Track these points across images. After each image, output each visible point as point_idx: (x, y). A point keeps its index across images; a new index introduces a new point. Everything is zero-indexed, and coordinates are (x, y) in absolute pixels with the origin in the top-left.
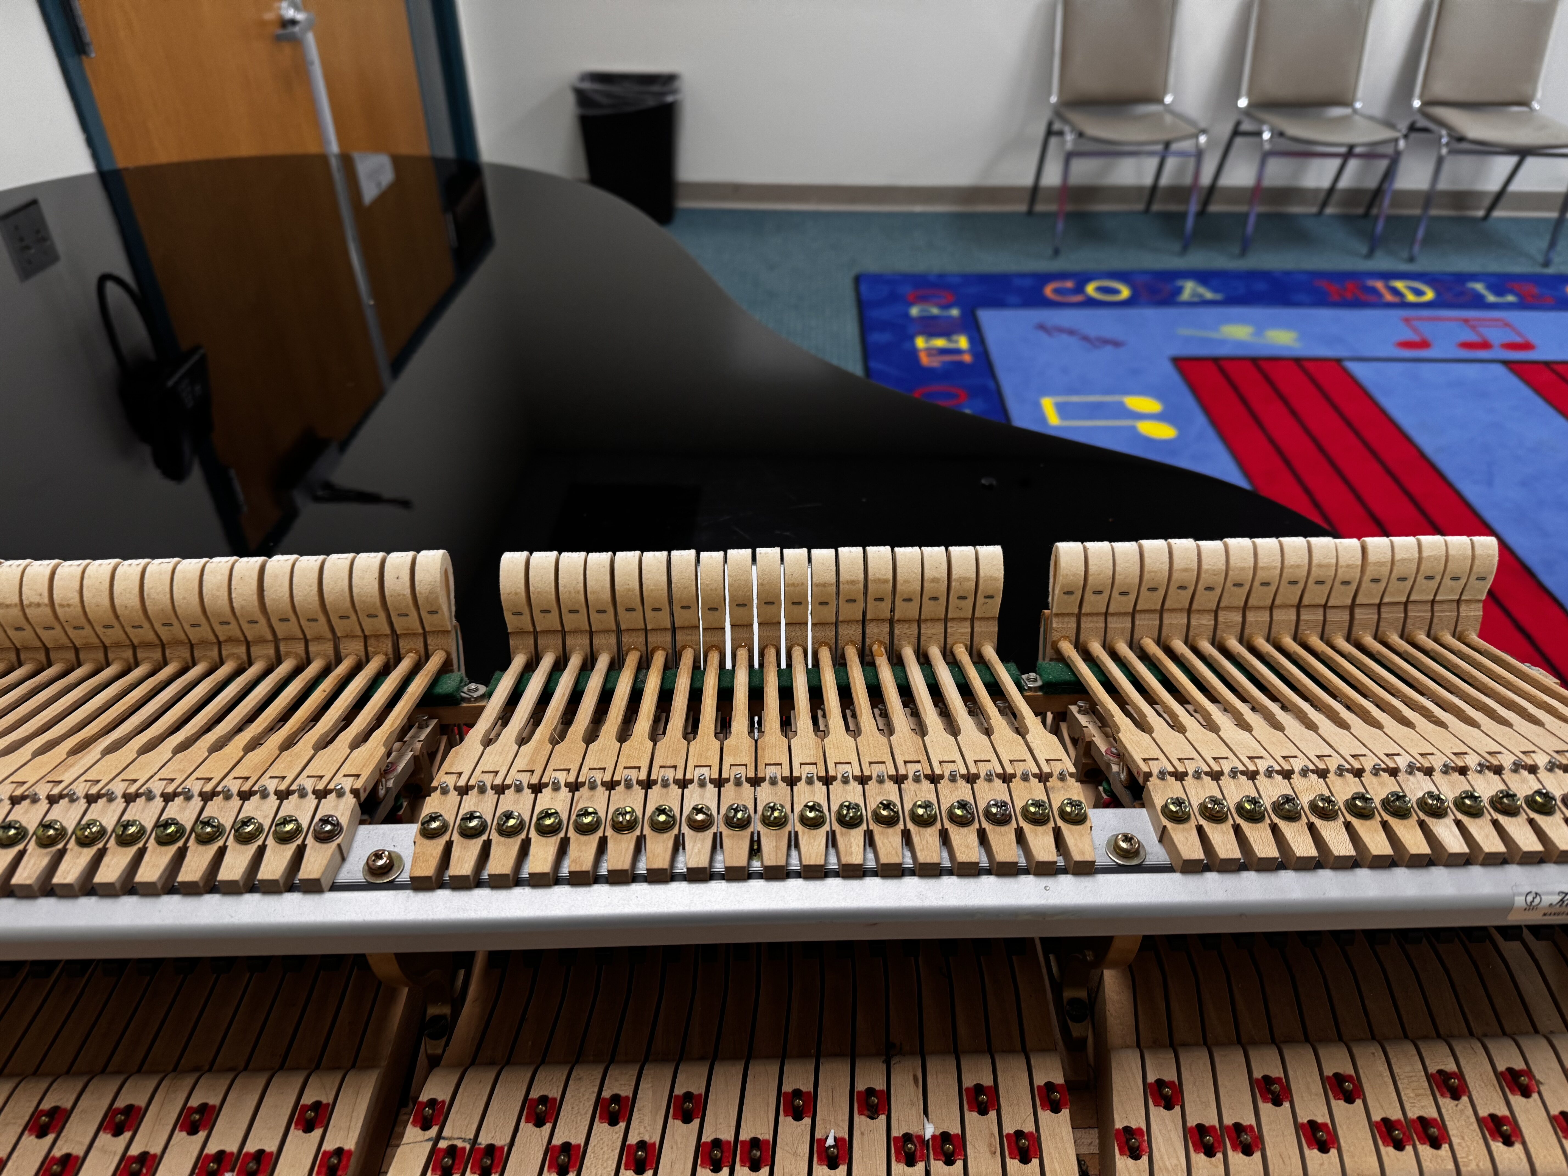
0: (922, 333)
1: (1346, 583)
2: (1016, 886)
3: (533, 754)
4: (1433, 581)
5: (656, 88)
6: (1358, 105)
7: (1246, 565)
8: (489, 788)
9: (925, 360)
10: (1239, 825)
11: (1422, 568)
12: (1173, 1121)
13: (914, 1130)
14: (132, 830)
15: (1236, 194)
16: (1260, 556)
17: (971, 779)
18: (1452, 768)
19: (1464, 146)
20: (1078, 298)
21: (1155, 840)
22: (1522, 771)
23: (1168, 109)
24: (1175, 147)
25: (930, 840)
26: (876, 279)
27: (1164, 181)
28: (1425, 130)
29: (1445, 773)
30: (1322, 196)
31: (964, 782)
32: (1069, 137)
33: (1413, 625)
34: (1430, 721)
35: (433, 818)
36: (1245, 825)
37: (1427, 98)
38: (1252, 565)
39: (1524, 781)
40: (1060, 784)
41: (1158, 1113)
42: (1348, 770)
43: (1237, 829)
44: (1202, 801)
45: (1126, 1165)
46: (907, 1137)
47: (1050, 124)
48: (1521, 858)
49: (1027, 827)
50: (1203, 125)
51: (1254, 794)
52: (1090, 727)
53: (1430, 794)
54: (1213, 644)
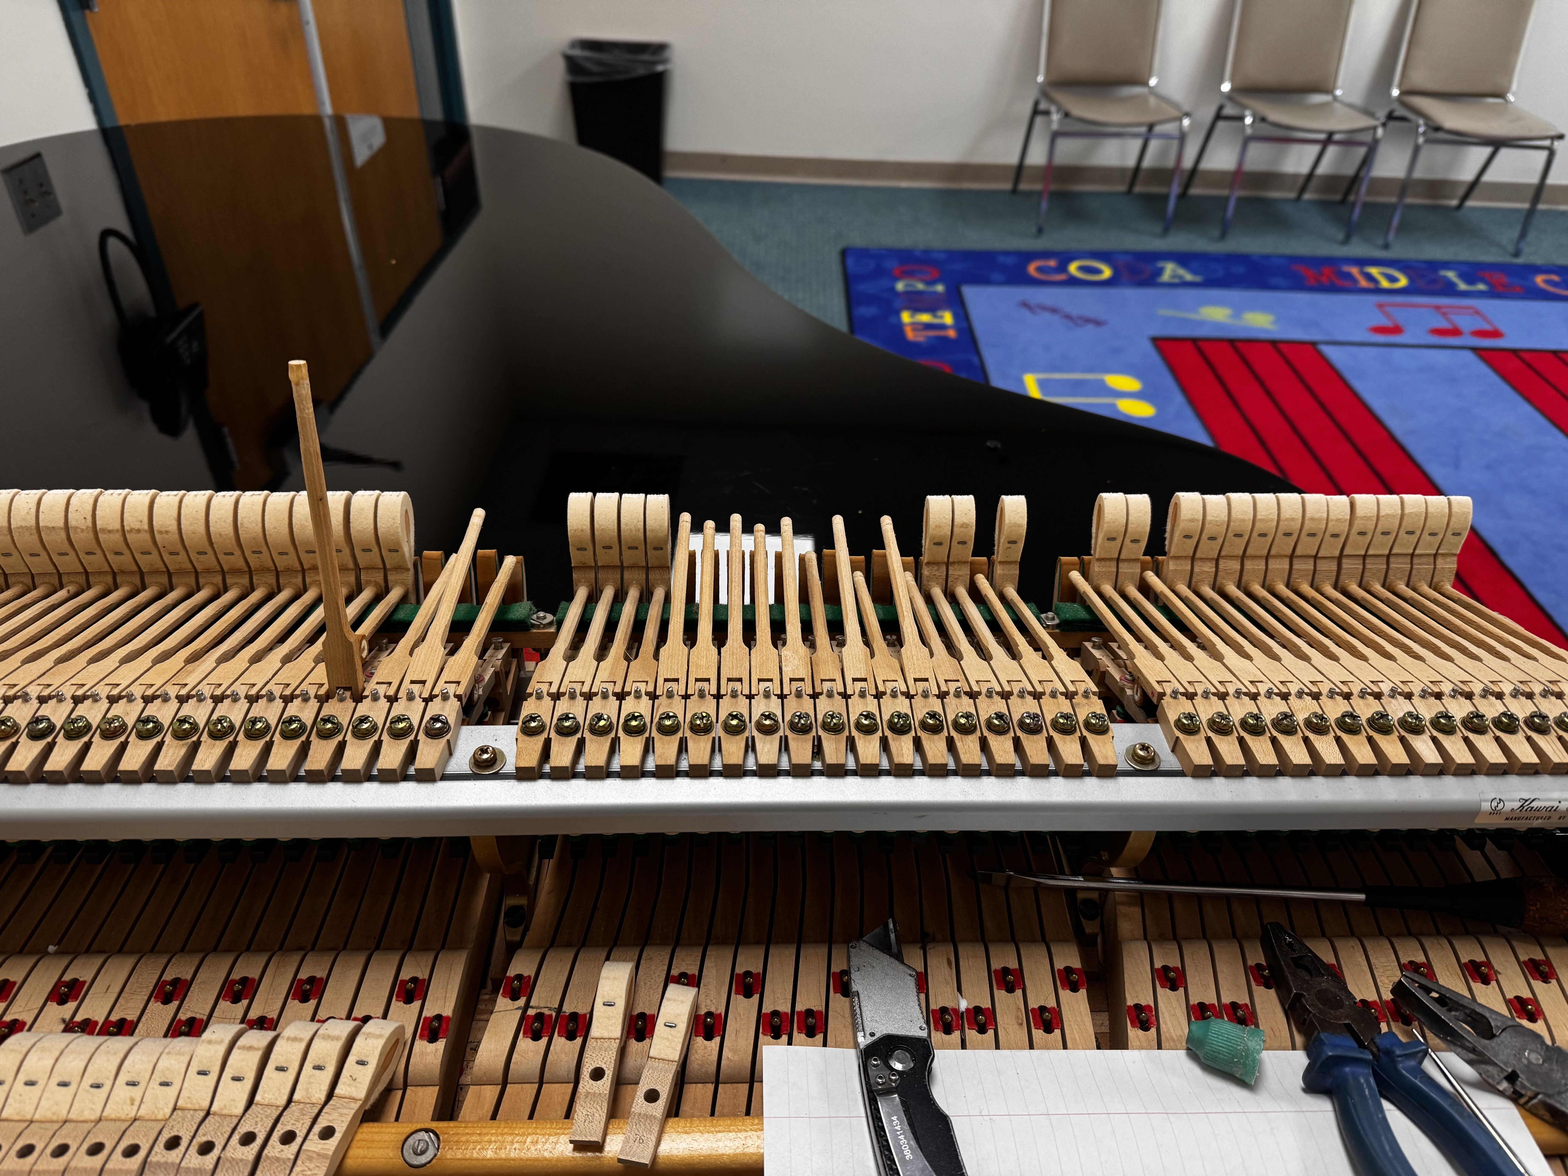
0: (908, 308)
1: (1335, 536)
2: (1047, 785)
3: (612, 668)
4: (1413, 536)
5: (645, 57)
6: (1338, 93)
7: (1246, 518)
8: (578, 694)
9: (910, 335)
10: (1243, 737)
11: (1404, 523)
12: (1178, 1000)
13: (950, 1005)
14: (259, 725)
15: (1218, 178)
16: (1259, 509)
17: (1006, 696)
18: (1430, 694)
19: (1440, 135)
20: (1061, 277)
21: (1169, 750)
22: (1490, 697)
23: (1152, 91)
24: (1158, 129)
25: (971, 745)
26: (863, 253)
27: (1147, 163)
28: (1403, 119)
29: (1423, 697)
30: (1300, 182)
31: (999, 698)
32: (1055, 117)
33: (1394, 576)
34: (1411, 656)
35: (533, 719)
36: (1248, 737)
37: (1405, 87)
38: (1252, 517)
39: (1491, 705)
40: (1084, 701)
41: (1163, 993)
42: (1338, 694)
43: (1241, 740)
44: (1210, 717)
45: (1137, 1036)
46: (944, 1010)
47: (1037, 103)
48: (1488, 769)
49: (1056, 736)
50: (1186, 108)
51: (1256, 711)
52: (1104, 659)
53: (1410, 714)
54: (1213, 589)
